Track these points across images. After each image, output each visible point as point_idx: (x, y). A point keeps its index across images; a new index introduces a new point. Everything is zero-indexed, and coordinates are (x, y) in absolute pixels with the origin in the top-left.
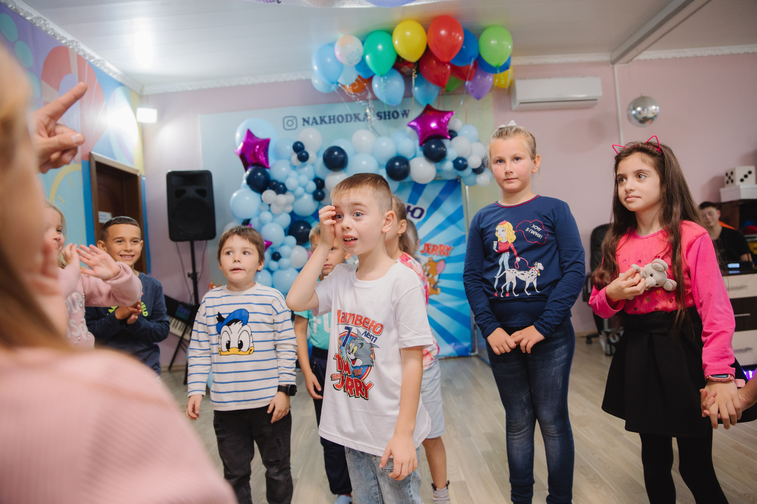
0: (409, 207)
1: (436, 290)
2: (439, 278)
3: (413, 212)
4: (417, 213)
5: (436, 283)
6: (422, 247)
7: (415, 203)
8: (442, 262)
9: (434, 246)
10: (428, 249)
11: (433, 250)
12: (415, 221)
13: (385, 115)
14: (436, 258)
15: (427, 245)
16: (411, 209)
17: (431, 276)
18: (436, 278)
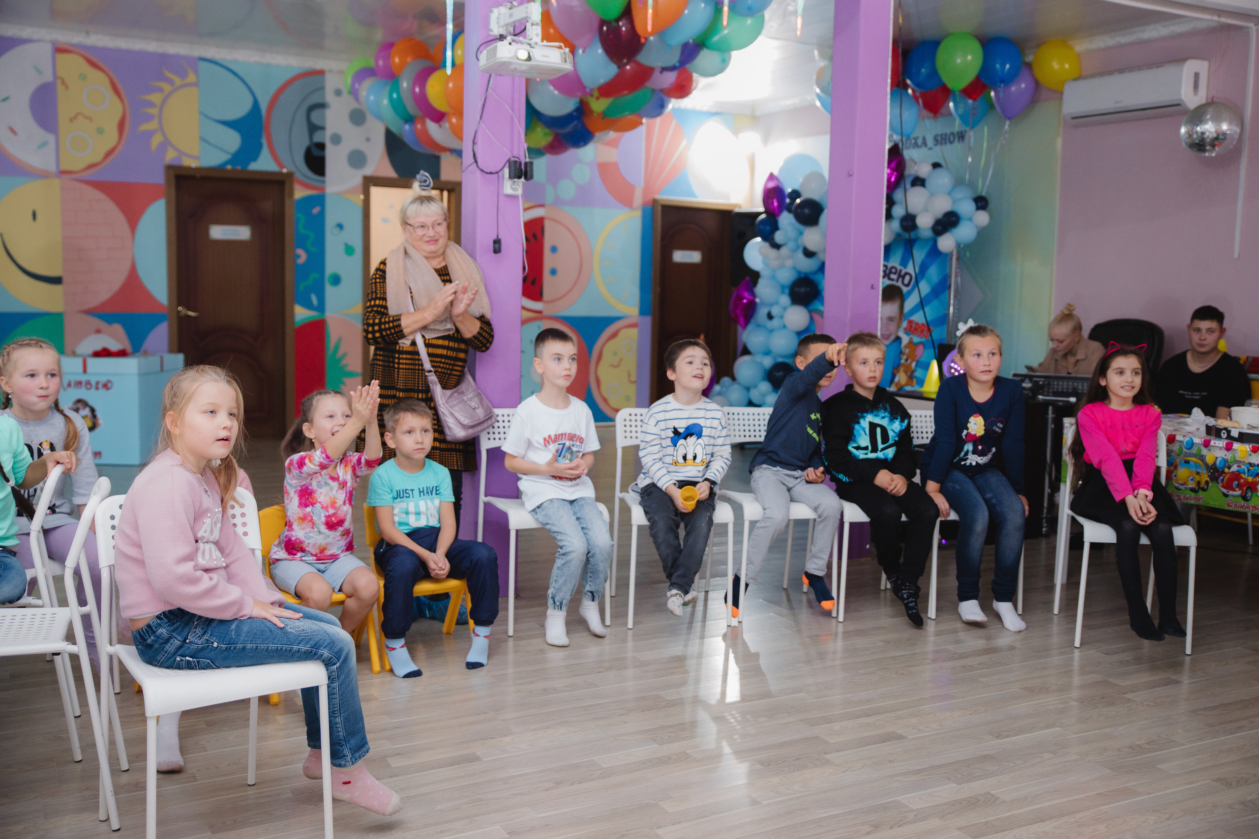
0: (901, 271)
1: (912, 381)
2: (916, 366)
3: (903, 277)
4: (907, 278)
5: (914, 371)
6: (905, 324)
7: (905, 267)
8: (921, 347)
9: (917, 324)
10: (911, 327)
11: (916, 329)
12: (905, 289)
13: (942, 139)
14: (916, 339)
15: (910, 322)
16: (903, 273)
17: (909, 361)
18: (914, 364)
